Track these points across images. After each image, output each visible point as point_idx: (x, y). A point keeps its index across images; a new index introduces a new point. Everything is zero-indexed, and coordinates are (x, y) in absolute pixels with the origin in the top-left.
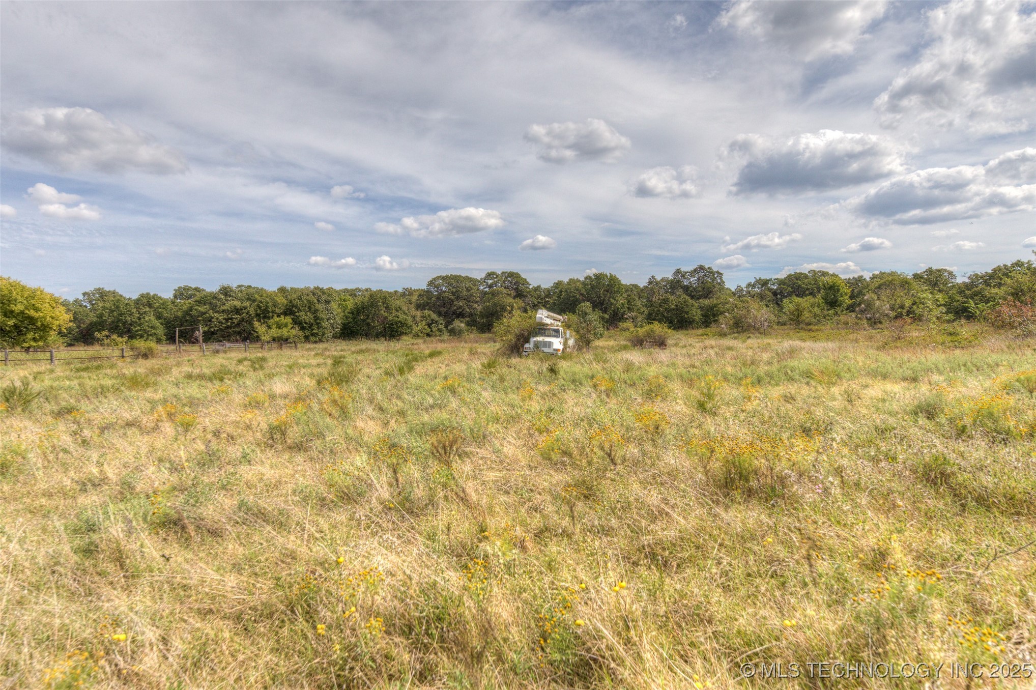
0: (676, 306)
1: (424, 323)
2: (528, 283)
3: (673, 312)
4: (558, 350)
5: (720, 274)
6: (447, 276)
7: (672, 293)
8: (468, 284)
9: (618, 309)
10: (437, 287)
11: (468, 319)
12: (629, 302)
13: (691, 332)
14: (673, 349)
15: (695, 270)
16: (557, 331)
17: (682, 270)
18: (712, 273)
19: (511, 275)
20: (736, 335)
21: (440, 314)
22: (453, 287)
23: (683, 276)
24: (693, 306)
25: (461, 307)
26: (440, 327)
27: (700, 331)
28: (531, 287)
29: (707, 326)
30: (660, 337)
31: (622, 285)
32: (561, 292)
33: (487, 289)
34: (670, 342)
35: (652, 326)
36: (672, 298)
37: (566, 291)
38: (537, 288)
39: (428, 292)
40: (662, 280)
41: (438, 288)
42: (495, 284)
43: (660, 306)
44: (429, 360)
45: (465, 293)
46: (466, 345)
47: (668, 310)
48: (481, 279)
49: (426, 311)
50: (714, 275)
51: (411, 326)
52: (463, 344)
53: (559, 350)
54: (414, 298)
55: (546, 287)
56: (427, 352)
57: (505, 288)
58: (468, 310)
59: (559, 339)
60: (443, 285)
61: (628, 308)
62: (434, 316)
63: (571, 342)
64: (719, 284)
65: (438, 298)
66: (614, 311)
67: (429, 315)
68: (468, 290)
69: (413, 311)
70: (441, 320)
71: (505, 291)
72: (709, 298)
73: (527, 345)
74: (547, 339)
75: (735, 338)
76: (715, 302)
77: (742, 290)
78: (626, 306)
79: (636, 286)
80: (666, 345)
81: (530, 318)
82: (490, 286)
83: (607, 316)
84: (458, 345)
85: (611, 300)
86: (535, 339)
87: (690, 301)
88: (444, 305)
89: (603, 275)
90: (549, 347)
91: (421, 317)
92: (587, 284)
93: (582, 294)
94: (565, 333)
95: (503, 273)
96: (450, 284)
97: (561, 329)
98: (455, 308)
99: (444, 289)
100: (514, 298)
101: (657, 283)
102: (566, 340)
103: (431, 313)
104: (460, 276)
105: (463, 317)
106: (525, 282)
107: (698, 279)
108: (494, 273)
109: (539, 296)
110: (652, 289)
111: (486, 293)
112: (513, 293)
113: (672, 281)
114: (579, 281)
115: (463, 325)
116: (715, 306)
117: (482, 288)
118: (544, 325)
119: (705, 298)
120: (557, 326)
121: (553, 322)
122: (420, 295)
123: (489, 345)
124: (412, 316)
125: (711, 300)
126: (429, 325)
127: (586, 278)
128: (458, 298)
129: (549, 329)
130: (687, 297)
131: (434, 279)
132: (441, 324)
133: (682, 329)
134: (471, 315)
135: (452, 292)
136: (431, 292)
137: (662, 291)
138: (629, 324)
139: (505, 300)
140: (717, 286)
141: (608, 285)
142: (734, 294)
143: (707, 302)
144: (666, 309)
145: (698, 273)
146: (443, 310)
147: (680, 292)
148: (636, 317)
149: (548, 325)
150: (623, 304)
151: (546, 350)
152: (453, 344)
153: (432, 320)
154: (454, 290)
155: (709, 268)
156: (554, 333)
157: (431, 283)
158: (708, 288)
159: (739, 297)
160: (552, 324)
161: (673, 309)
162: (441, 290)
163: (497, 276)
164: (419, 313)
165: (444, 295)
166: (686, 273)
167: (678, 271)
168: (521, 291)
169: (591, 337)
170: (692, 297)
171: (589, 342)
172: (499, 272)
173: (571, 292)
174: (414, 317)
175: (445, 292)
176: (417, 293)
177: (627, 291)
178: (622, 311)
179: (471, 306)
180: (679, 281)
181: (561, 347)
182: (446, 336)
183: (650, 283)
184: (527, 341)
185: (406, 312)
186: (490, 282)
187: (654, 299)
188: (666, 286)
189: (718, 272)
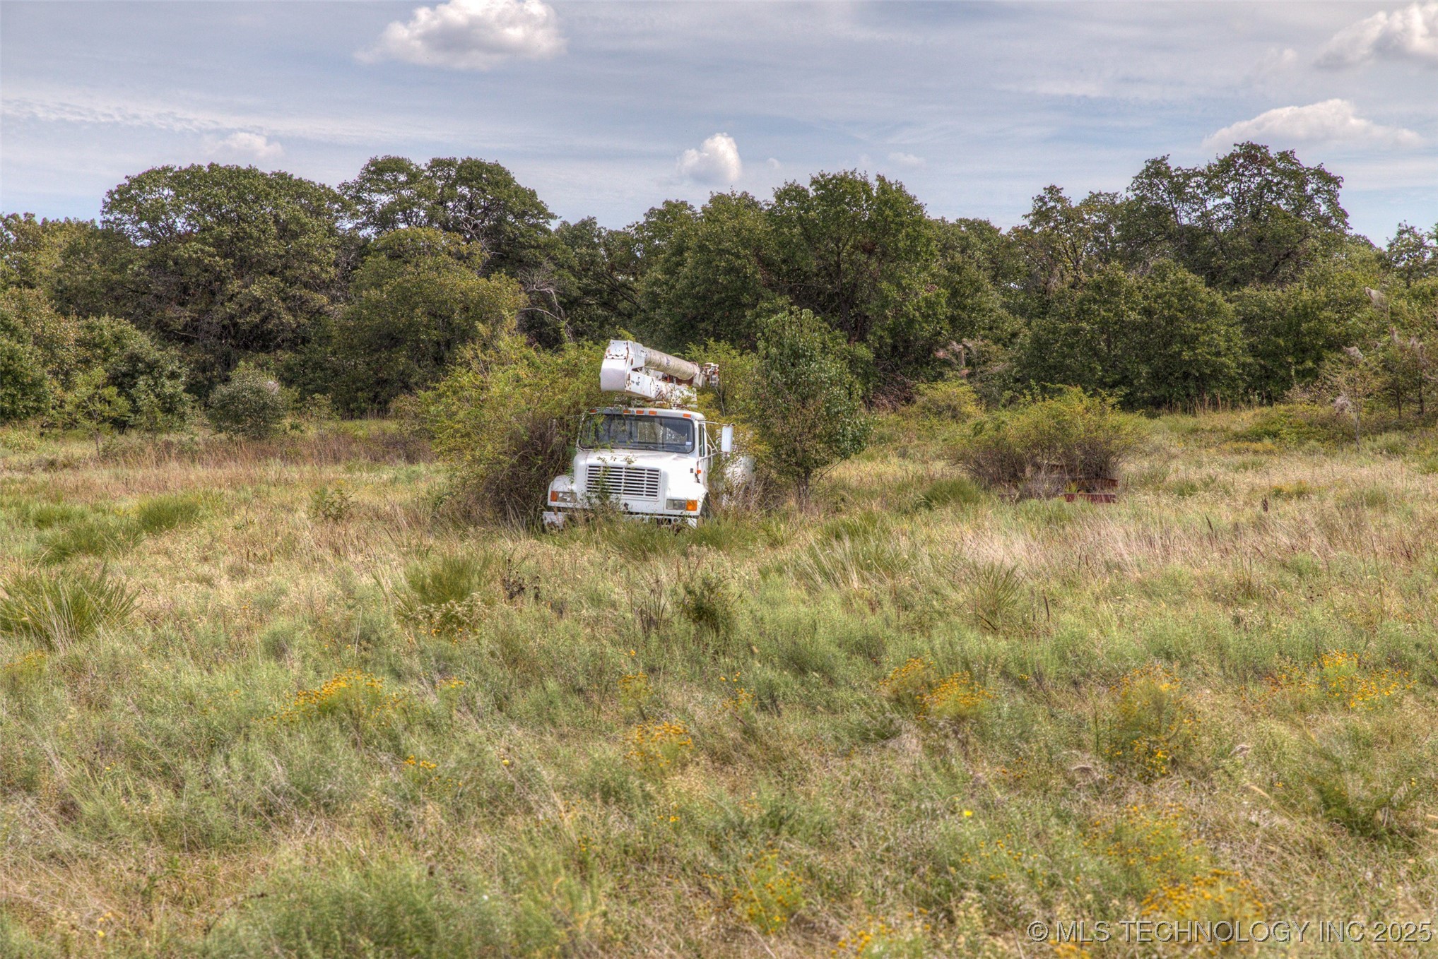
0: (1148, 312)
1: (99, 373)
2: (541, 211)
3: (1137, 337)
4: (688, 504)
5: (1329, 181)
6: (194, 172)
7: (1131, 260)
8: (288, 209)
9: (911, 322)
10: (153, 214)
11: (286, 356)
12: (955, 293)
13: (1208, 419)
14: (1145, 498)
15: (1227, 164)
16: (683, 427)
17: (1173, 164)
18: (1297, 176)
19: (473, 172)
20: (1394, 437)
21: (166, 334)
22: (223, 219)
23: (1177, 190)
24: (1214, 310)
25: (257, 304)
26: (169, 387)
27: (1246, 418)
28: (554, 226)
29: (1270, 399)
30: (1091, 448)
31: (929, 225)
32: (680, 250)
33: (369, 232)
34: (1129, 467)
35: (1055, 404)
36: (1131, 279)
37: (702, 248)
38: (582, 233)
39: (111, 237)
40: (1092, 202)
41: (154, 221)
42: (405, 207)
43: (1082, 313)
44: (148, 542)
45: (272, 247)
46: (293, 472)
47: (1115, 329)
48: (345, 187)
49: (105, 320)
50: (1301, 186)
51: (37, 383)
52: (274, 469)
53: (692, 504)
54: (48, 261)
55: (618, 226)
56: (131, 505)
57: (446, 228)
58: (287, 318)
59: (692, 461)
60: (178, 210)
61: (953, 320)
62: (141, 342)
63: (737, 471)
64: (1325, 221)
65: (157, 265)
66: (893, 331)
67: (118, 339)
68: (286, 231)
69: (46, 318)
70: (170, 358)
71: (443, 240)
72: (1282, 283)
73: (560, 484)
74: (644, 460)
75: (1392, 451)
76: (1306, 296)
77: (1420, 245)
78: (944, 310)
79: (981, 229)
80: (1113, 483)
81: (572, 371)
82: (384, 220)
83: (863, 352)
84: (257, 471)
85: (884, 285)
86: (593, 459)
87: (1204, 291)
88: (183, 295)
89: (853, 183)
90: (653, 491)
91: (80, 343)
92: (787, 221)
93: (766, 263)
94: (712, 433)
95: (438, 164)
96: (207, 206)
97: (698, 417)
98: (231, 308)
99: (180, 224)
100: (486, 272)
101: (1071, 216)
102: (717, 465)
103: (127, 327)
104: (250, 173)
105: (265, 348)
106: (530, 204)
107: (1239, 202)
108: (396, 165)
109: (587, 266)
110: (1047, 242)
111: (364, 249)
112: (481, 251)
113: (1131, 209)
114: (753, 205)
115: (271, 384)
116: (1305, 313)
117: (346, 225)
118: (630, 399)
119: (1265, 279)
120: (684, 404)
121: (665, 387)
122: (72, 251)
123: (387, 474)
124: (38, 341)
125: (1292, 288)
126: (123, 381)
127: (782, 195)
128: (245, 266)
129: (651, 419)
130: (1191, 278)
131: (139, 182)
132: (173, 376)
133: (1172, 409)
134: (298, 341)
135: (219, 242)
136: (121, 237)
137: (1087, 249)
138: (954, 389)
139: (449, 279)
140: (1314, 230)
141: (871, 224)
142: (1384, 262)
143: (1270, 295)
144: (1105, 323)
145: (1237, 178)
146: (179, 315)
147: (1161, 257)
148: (984, 358)
149: (646, 400)
150: (930, 304)
151: (639, 504)
152: (232, 469)
153: (134, 359)
154: (227, 231)
155: (1284, 156)
156: (669, 435)
157: (121, 199)
158: (1277, 239)
159: (1409, 274)
160: (661, 400)
161: (1136, 327)
162: (170, 228)
163: (414, 177)
164: (71, 328)
165: (183, 251)
166: (1188, 177)
167: (1156, 170)
168: (512, 241)
169: (817, 449)
170: (1212, 279)
171: (808, 472)
172: (421, 161)
173: (721, 252)
174: (48, 344)
175: (185, 238)
176: (60, 239)
177: (945, 249)
178: (927, 330)
179: (303, 302)
180: (1159, 213)
181: (697, 492)
182: (198, 431)
183: (1041, 215)
184: (564, 466)
185: (14, 321)
186: (382, 200)
187: (1055, 283)
188: (1103, 228)
189: (1321, 174)
